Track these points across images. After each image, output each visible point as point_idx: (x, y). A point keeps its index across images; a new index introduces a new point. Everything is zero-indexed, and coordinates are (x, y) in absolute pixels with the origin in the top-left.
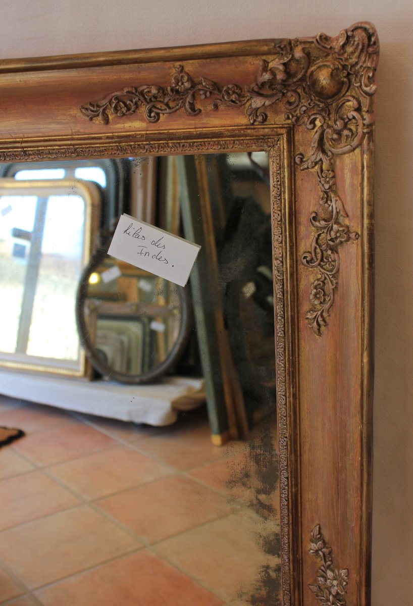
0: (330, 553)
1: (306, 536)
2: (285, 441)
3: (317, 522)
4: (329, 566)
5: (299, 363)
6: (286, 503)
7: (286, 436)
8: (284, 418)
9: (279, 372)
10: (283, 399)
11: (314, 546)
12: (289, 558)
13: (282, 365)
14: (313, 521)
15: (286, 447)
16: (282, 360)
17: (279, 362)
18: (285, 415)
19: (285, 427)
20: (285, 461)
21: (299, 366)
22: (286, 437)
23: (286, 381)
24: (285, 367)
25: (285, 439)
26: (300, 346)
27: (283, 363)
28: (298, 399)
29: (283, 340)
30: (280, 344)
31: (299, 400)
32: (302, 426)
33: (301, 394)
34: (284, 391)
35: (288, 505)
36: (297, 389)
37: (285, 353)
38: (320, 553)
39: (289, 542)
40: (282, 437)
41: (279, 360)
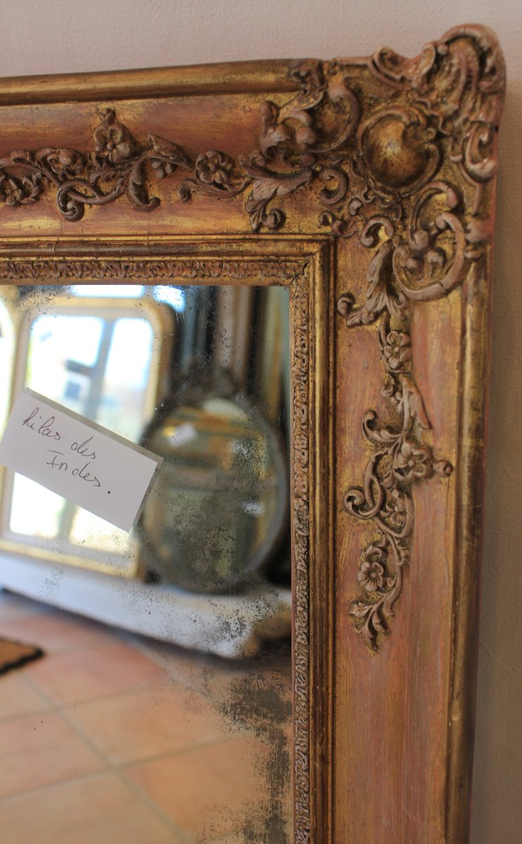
2: (305, 836)
5: (334, 698)
7: (307, 828)
8: (305, 795)
9: (297, 708)
10: (304, 760)
13: (303, 698)
16: (304, 689)
17: (298, 690)
18: (306, 790)
19: (307, 811)
21: (333, 702)
22: (308, 831)
23: (308, 727)
24: (309, 701)
25: (305, 833)
26: (337, 664)
27: (304, 694)
28: (330, 765)
29: (306, 651)
30: (300, 657)
31: (333, 765)
32: (338, 814)
33: (338, 755)
34: (305, 746)
36: (330, 746)
37: (309, 676)
40: (301, 828)
41: (298, 687)
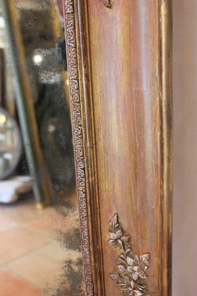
0: (129, 240)
1: (105, 227)
2: (79, 129)
3: (115, 211)
4: (129, 253)
5: (90, 42)
6: (84, 195)
7: (80, 124)
8: (78, 104)
9: (69, 54)
10: (76, 83)
11: (113, 236)
12: (89, 251)
13: (73, 45)
14: (111, 211)
15: (80, 136)
16: (73, 40)
17: (69, 43)
18: (78, 101)
19: (79, 114)
20: (80, 151)
21: (90, 44)
22: (81, 125)
23: (77, 63)
24: (76, 47)
25: (79, 127)
26: (90, 22)
27: (73, 43)
28: (90, 81)
29: (73, 17)
30: (70, 22)
31: (92, 83)
32: (96, 111)
33: (93, 76)
34: (75, 74)
35: (86, 197)
36: (89, 70)
37: (75, 31)
38: (120, 242)
39: (88, 235)
40: (76, 126)
41: (69, 41)
